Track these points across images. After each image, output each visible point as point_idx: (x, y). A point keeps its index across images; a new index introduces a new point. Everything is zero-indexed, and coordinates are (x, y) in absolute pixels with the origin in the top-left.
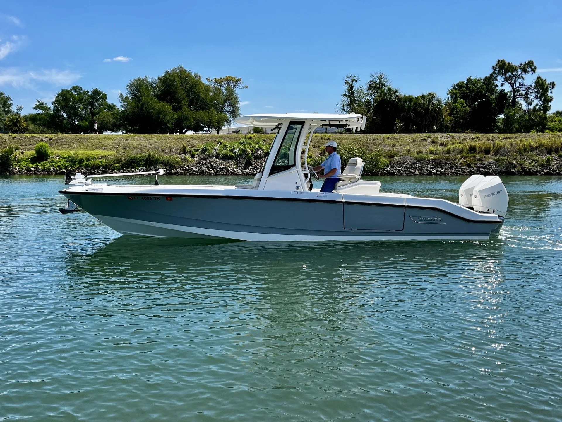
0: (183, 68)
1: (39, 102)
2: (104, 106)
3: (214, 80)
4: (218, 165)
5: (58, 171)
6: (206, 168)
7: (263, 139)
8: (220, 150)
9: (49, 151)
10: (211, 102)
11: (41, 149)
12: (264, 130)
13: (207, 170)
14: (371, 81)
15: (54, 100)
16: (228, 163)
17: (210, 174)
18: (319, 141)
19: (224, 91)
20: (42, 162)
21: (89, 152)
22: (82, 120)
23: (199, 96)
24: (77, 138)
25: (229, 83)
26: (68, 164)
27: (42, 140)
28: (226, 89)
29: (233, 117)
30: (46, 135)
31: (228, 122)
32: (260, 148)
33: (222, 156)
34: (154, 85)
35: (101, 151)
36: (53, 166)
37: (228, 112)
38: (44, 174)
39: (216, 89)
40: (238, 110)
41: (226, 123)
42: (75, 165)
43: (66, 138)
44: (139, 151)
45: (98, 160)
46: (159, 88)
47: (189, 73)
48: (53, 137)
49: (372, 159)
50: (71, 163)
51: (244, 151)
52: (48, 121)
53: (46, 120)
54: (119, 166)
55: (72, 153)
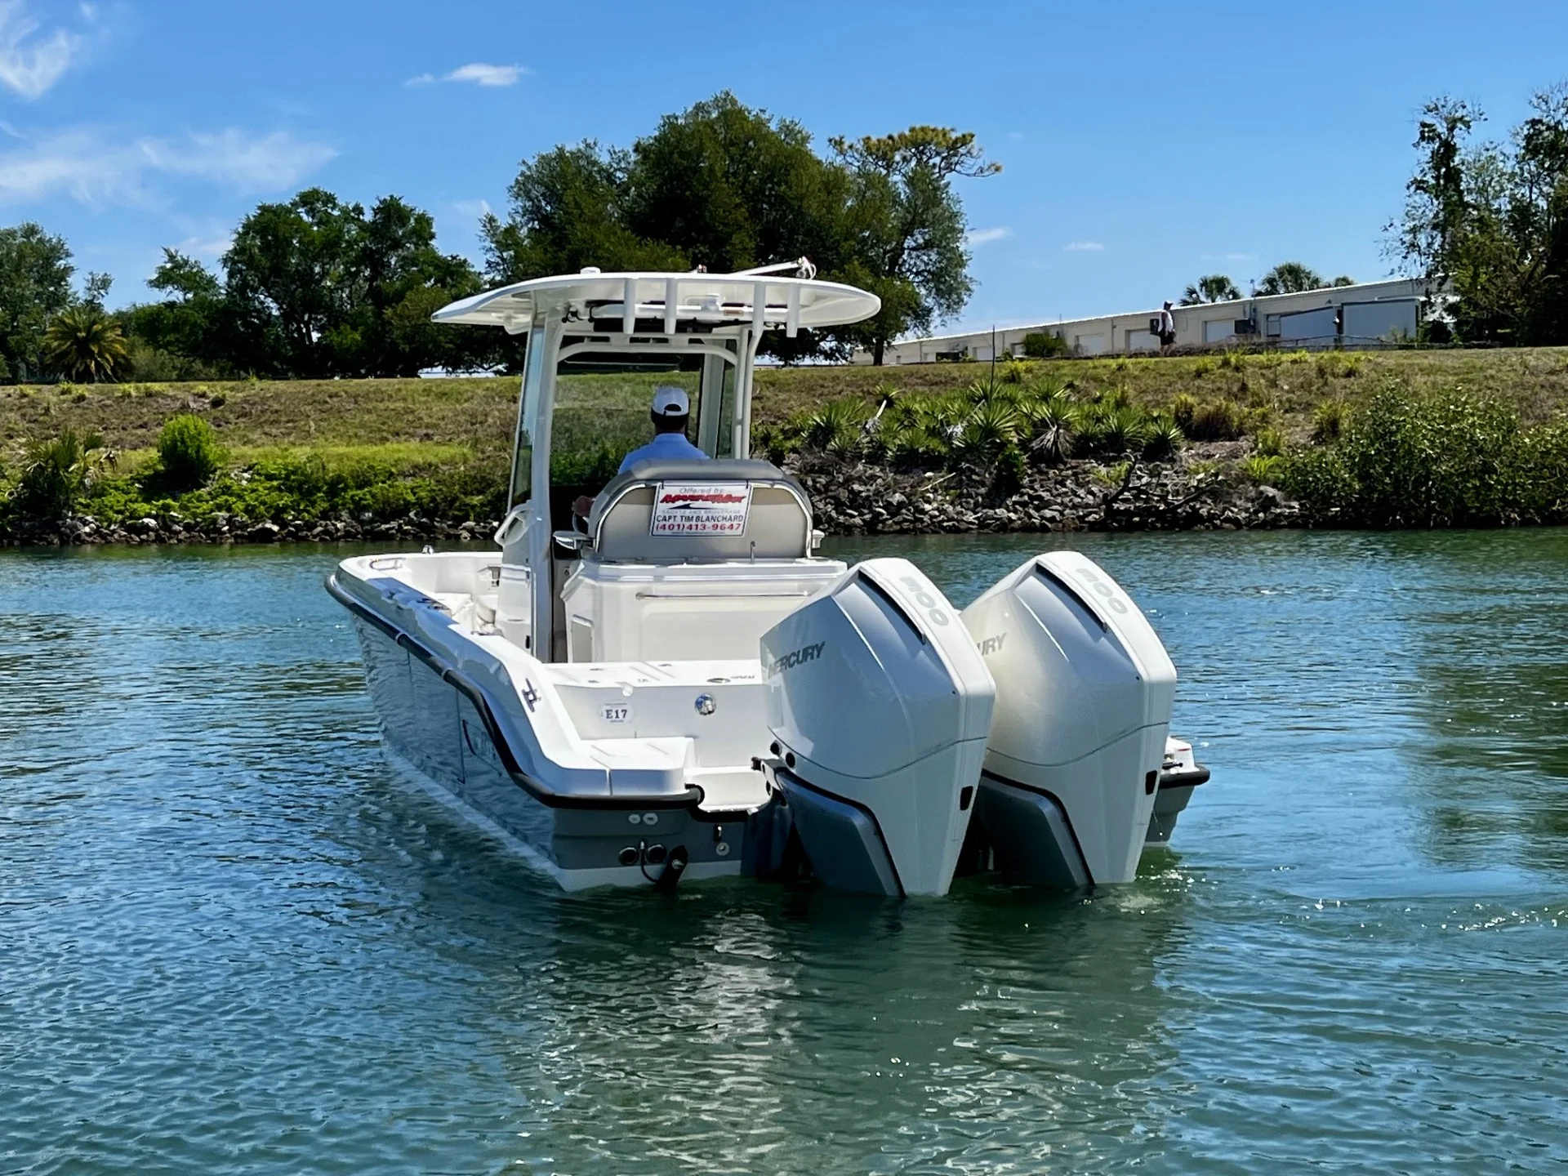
0: (734, 102)
1: (172, 258)
2: (425, 266)
3: (860, 146)
4: (877, 493)
5: (247, 526)
6: (829, 508)
7: (1067, 379)
8: (888, 430)
9: (212, 451)
10: (848, 235)
11: (183, 442)
12: (1070, 342)
13: (834, 514)
14: (1534, 122)
15: (231, 247)
16: (922, 482)
17: (849, 529)
18: (1311, 384)
19: (901, 187)
20: (186, 491)
21: (369, 450)
22: (337, 327)
23: (800, 213)
24: (320, 397)
25: (922, 153)
26: (286, 499)
27: (185, 408)
28: (910, 182)
29: (940, 293)
30: (202, 387)
31: (917, 316)
32: (1055, 418)
33: (896, 457)
34: (619, 174)
35: (414, 443)
36: (229, 509)
37: (917, 274)
38: (191, 542)
39: (871, 180)
40: (962, 264)
41: (909, 321)
42: (313, 504)
43: (276, 397)
44: (563, 442)
45: (400, 482)
46: (639, 185)
47: (760, 124)
48: (228, 393)
49: (1548, 452)
50: (296, 497)
51: (989, 431)
52: (206, 332)
53: (201, 327)
54: (482, 505)
55: (300, 454)
